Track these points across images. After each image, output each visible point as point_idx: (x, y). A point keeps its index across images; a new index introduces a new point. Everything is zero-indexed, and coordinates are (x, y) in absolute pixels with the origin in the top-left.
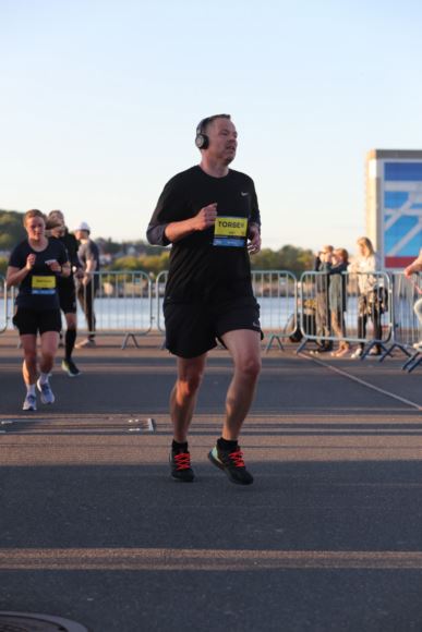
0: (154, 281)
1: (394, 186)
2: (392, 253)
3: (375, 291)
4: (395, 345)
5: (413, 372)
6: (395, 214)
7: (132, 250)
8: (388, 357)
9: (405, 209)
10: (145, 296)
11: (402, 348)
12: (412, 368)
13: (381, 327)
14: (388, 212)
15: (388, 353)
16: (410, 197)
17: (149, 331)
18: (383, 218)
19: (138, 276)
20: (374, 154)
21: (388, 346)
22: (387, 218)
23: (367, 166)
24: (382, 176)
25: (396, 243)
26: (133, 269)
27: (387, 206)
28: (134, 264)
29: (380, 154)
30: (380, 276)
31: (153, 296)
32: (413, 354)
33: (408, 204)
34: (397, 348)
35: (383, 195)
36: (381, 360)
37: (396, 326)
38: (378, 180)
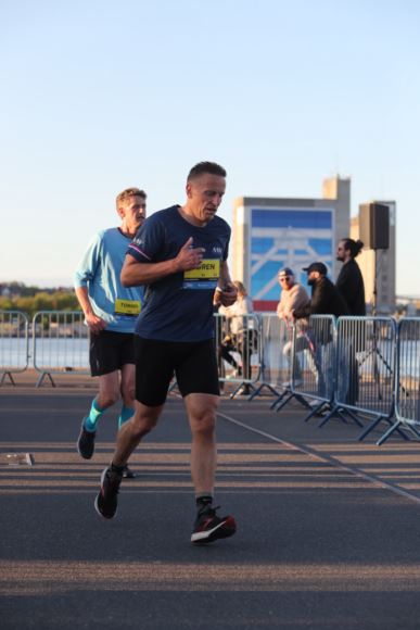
0: (30, 321)
1: (259, 233)
2: (258, 297)
3: (245, 333)
4: (263, 385)
5: (281, 412)
6: (261, 260)
7: (6, 291)
8: (257, 397)
9: (271, 255)
10: (22, 336)
11: (269, 387)
12: (280, 408)
13: (250, 368)
14: (255, 257)
15: (257, 393)
16: (276, 243)
17: (25, 369)
18: (249, 264)
19: (15, 316)
20: (242, 201)
21: (257, 387)
22: (254, 263)
23: (235, 213)
24: (249, 223)
25: (262, 287)
26: (7, 309)
27: (253, 252)
28: (8, 305)
29: (248, 201)
30: (250, 318)
31: (30, 336)
32: (281, 393)
33: (273, 250)
34: (265, 388)
35: (249, 243)
36: (250, 400)
37: (263, 366)
38: (245, 226)
